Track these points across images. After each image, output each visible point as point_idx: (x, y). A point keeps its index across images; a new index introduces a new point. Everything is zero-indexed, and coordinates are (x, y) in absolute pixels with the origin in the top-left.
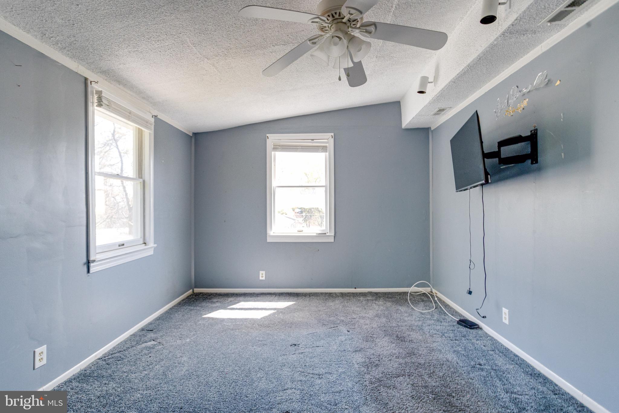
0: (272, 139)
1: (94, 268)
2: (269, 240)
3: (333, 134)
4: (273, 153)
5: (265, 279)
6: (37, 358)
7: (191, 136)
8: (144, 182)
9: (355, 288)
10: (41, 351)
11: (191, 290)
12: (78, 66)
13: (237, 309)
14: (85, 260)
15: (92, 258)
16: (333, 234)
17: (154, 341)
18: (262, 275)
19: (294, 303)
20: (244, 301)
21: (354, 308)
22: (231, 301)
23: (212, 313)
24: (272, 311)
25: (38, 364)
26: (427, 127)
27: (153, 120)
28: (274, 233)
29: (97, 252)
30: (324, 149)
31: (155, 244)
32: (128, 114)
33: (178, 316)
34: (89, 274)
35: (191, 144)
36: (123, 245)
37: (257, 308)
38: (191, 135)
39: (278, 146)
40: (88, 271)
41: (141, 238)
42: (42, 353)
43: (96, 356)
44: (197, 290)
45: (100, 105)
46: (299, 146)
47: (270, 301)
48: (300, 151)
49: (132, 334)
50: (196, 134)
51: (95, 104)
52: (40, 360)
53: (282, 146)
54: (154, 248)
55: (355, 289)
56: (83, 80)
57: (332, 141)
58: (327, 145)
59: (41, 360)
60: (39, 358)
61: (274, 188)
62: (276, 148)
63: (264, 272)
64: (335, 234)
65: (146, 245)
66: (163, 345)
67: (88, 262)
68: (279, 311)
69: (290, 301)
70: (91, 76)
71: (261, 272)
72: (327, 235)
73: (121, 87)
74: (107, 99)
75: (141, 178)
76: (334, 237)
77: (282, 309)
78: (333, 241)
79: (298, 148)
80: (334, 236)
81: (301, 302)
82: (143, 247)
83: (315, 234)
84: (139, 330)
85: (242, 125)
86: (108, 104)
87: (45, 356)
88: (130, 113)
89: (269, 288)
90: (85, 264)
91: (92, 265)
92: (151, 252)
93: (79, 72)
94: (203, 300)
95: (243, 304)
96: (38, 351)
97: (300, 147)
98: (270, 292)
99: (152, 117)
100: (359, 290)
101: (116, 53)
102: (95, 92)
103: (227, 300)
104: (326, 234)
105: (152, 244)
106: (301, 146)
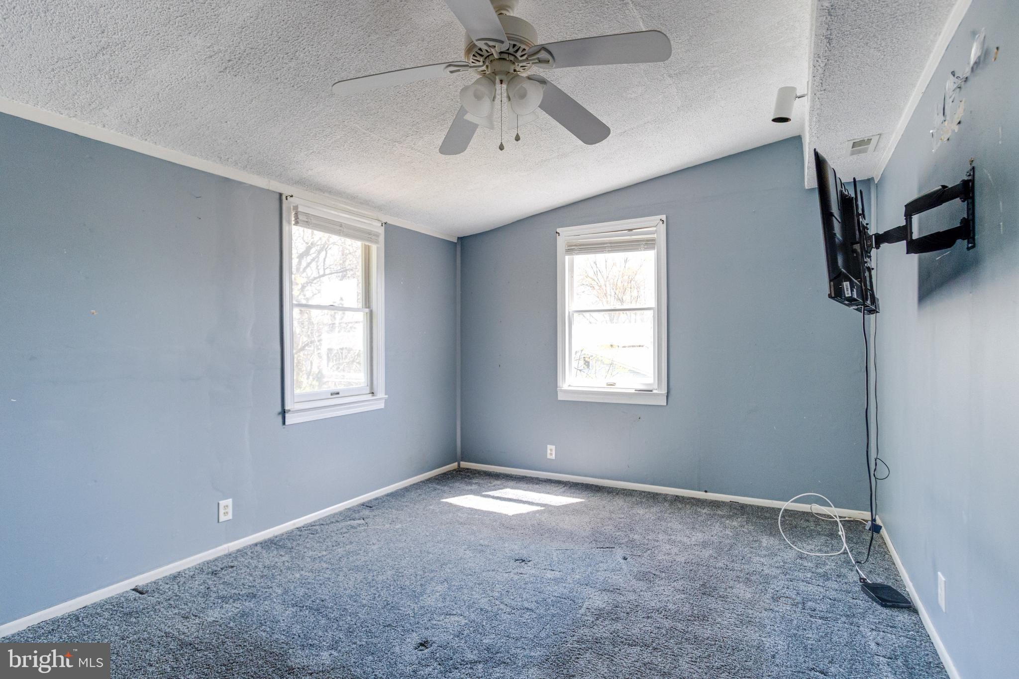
0: (566, 234)
1: (290, 419)
2: (561, 397)
3: (664, 217)
4: (567, 258)
5: (555, 458)
6: (222, 511)
7: (456, 243)
8: (371, 312)
9: (706, 492)
10: (225, 505)
11: (456, 464)
12: (269, 181)
13: (493, 497)
14: (279, 409)
15: (287, 408)
16: (664, 392)
17: (363, 519)
18: (551, 452)
19: (583, 500)
20: (512, 488)
21: (675, 525)
22: (494, 486)
23: (456, 498)
24: (539, 508)
25: (222, 518)
26: (866, 178)
27: (381, 231)
28: (570, 386)
29: (295, 402)
30: (649, 244)
31: (386, 395)
32: (338, 228)
33: (413, 494)
34: (284, 426)
35: (455, 255)
36: (338, 393)
37: (518, 500)
38: (456, 241)
39: (574, 246)
40: (284, 423)
41: (367, 386)
42: (227, 506)
43: (294, 524)
44: (464, 464)
45: (297, 223)
46: (606, 243)
47: (548, 493)
48: (609, 251)
49: (348, 507)
50: (461, 239)
51: (293, 222)
52: (224, 513)
53: (580, 245)
54: (385, 400)
55: (704, 493)
56: (278, 196)
57: (663, 228)
58: (655, 236)
59: (226, 514)
60: (224, 511)
61: (571, 314)
62: (572, 249)
63: (553, 447)
64: (668, 393)
65: (373, 396)
66: (368, 526)
67: (283, 412)
68: (549, 509)
69: (576, 497)
70: (286, 190)
71: (549, 447)
72: (654, 393)
73: (327, 194)
74: (306, 214)
75: (369, 308)
76: (667, 397)
77: (555, 507)
78: (665, 404)
79: (605, 247)
80: (666, 395)
81: (596, 500)
82: (370, 397)
83: (633, 391)
84: (360, 504)
85: (521, 218)
86: (307, 220)
87: (230, 510)
88: (341, 226)
89: (560, 473)
90: (279, 414)
91: (287, 415)
92: (381, 405)
93: (271, 188)
94: (462, 478)
95: (509, 492)
96: (222, 503)
97: (609, 245)
98: (560, 479)
99: (382, 225)
100: (711, 496)
101: (295, 159)
102: (292, 207)
103: (491, 483)
104: (651, 391)
105: (381, 394)
106: (611, 243)
